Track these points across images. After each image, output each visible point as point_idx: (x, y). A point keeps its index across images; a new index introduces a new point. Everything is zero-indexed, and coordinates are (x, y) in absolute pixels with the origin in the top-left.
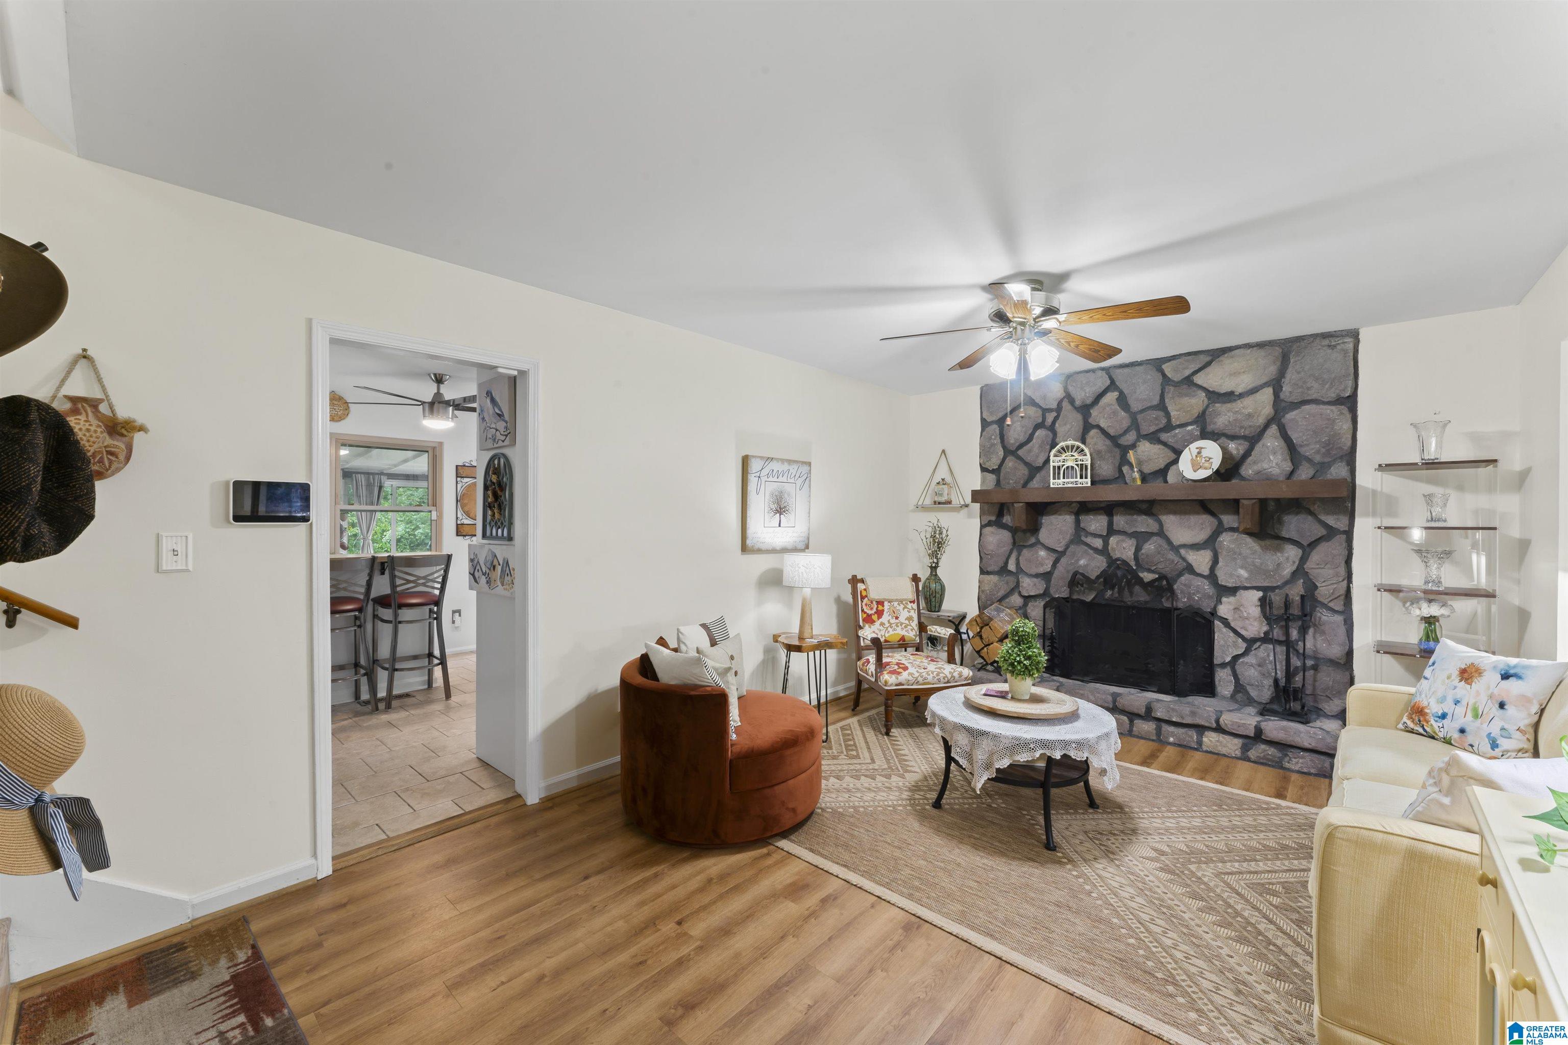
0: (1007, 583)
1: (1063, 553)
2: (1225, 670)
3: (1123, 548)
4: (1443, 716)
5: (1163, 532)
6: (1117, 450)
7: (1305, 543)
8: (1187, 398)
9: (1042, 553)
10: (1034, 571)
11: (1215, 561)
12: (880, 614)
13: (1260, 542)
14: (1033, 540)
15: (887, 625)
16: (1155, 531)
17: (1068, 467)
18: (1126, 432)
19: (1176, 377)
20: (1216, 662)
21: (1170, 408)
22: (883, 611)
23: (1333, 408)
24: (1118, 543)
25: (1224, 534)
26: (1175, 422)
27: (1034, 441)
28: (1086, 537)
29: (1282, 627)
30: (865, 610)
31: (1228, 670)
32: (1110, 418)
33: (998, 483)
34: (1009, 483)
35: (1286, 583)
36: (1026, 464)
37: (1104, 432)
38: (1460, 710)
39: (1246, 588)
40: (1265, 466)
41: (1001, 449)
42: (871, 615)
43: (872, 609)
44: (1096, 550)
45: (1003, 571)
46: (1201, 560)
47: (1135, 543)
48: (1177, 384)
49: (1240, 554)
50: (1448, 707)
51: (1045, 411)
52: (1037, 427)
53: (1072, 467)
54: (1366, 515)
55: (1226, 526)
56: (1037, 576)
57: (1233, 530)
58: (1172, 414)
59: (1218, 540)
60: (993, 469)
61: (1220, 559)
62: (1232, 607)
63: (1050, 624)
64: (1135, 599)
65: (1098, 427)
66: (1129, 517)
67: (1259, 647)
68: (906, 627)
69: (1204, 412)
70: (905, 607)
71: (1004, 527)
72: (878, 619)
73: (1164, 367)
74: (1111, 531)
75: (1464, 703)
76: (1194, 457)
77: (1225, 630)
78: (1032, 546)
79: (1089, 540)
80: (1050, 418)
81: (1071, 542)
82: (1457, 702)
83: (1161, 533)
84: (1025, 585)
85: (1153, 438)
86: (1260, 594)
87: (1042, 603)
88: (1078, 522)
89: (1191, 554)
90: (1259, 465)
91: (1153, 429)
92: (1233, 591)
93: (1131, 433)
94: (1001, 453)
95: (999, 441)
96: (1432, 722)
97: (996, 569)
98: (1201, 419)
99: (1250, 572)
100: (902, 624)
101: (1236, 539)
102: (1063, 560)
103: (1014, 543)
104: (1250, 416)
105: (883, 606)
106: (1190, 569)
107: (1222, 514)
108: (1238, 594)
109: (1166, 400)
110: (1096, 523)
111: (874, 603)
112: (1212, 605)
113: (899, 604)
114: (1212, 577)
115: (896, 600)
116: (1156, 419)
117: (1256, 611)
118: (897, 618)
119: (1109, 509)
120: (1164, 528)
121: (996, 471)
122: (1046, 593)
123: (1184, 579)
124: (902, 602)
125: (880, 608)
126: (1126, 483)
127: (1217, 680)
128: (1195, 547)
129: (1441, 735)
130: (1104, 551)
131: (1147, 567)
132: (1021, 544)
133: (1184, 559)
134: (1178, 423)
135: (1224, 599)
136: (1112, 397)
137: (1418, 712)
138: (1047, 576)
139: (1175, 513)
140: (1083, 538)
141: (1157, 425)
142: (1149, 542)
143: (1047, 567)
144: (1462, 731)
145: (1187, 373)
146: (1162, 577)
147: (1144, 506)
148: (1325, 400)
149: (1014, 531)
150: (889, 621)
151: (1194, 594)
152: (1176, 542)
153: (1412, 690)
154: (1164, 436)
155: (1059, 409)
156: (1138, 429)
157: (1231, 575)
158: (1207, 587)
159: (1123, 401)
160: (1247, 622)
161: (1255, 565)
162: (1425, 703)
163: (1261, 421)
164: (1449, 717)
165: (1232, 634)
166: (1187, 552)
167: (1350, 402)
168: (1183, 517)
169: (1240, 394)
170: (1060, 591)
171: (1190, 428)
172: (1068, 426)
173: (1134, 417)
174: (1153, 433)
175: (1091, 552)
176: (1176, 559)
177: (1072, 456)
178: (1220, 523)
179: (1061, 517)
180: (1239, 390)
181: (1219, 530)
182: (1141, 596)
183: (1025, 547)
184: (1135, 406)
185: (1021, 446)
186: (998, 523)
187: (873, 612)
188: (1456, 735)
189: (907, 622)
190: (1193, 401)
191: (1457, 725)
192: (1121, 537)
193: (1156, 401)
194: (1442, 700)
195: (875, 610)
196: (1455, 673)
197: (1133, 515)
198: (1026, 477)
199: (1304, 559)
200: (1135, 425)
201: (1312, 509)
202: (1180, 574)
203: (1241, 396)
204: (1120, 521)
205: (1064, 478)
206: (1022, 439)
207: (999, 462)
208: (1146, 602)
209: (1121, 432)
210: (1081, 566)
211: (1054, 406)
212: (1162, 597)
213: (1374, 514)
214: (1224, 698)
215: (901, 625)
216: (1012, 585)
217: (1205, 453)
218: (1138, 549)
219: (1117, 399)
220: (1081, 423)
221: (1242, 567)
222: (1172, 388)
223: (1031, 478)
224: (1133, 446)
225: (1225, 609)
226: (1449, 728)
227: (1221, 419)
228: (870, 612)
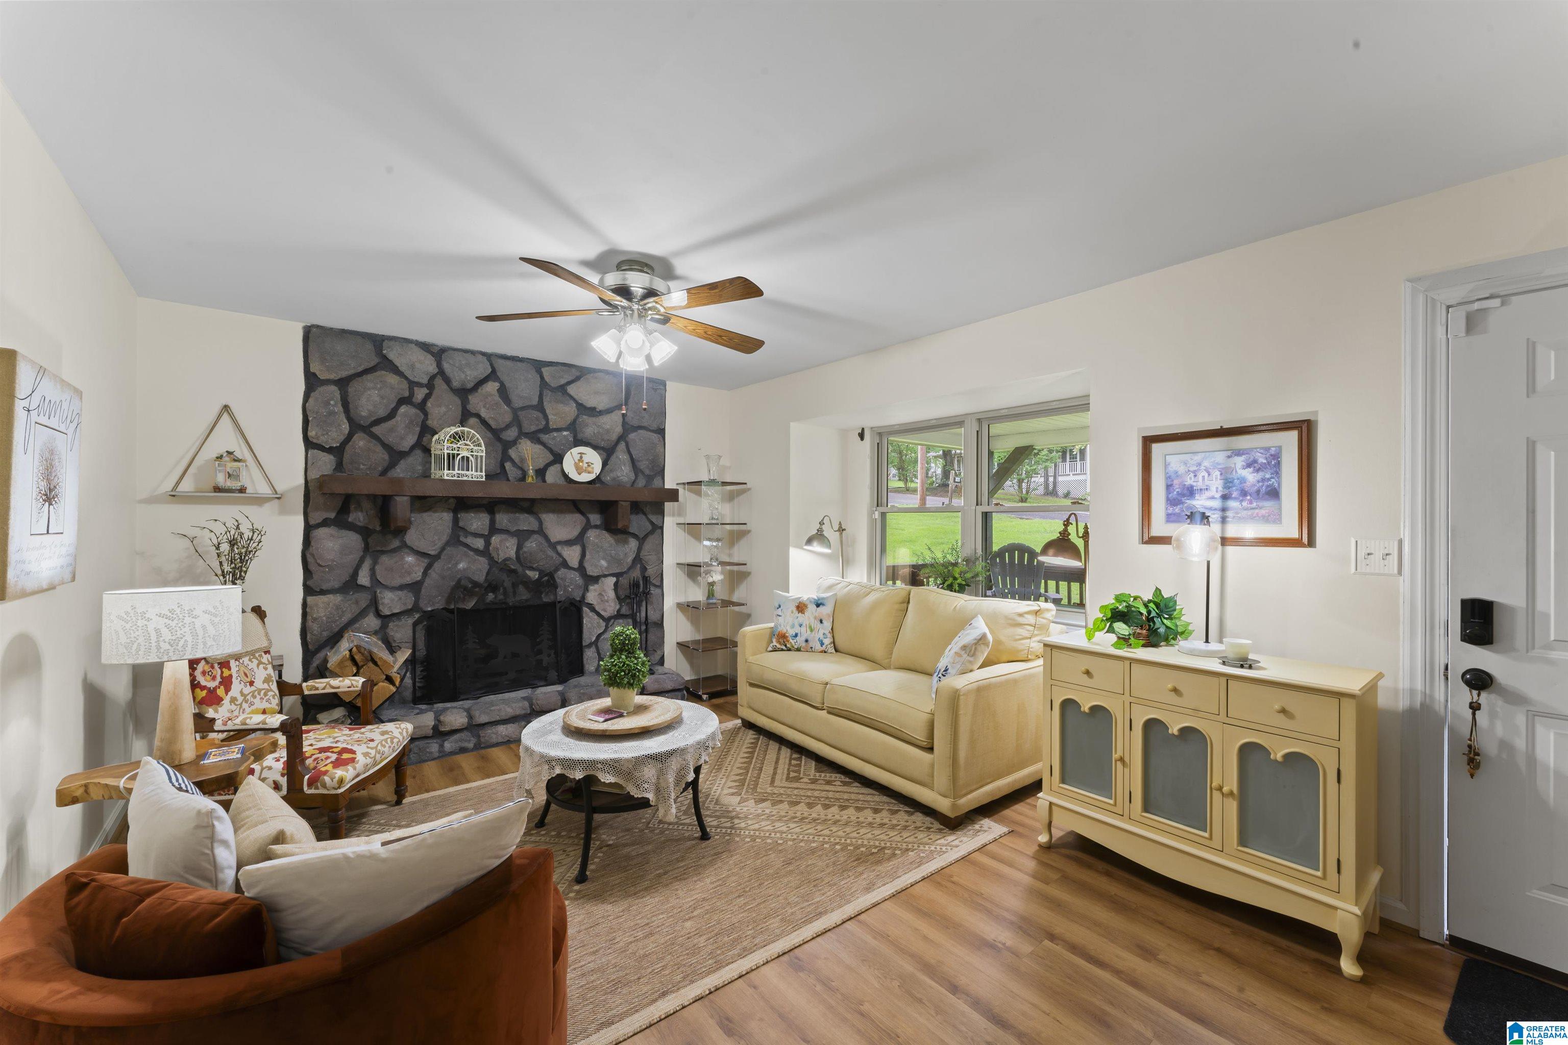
0: (357, 602)
1: (437, 557)
2: (592, 649)
3: (505, 548)
4: (796, 635)
5: (543, 531)
6: (498, 444)
7: (641, 536)
8: (562, 405)
9: (410, 559)
10: (398, 581)
11: (583, 555)
12: (227, 683)
13: (614, 536)
14: (396, 543)
15: (240, 699)
16: (536, 529)
17: (463, 457)
18: (508, 427)
19: (554, 384)
20: (584, 644)
21: (548, 411)
22: (231, 676)
23: (655, 435)
24: (501, 541)
25: (590, 530)
26: (552, 425)
27: (398, 418)
28: (466, 537)
29: (628, 604)
30: (203, 683)
31: (593, 649)
32: (493, 409)
33: (339, 466)
34: (358, 469)
35: (630, 569)
36: (386, 446)
37: (484, 423)
38: (803, 629)
39: (605, 576)
40: (619, 474)
41: (346, 421)
42: (215, 689)
43: (214, 678)
44: (477, 551)
45: (350, 585)
46: (572, 555)
47: (516, 541)
48: (554, 390)
49: (602, 547)
50: (797, 629)
51: (412, 384)
52: (402, 401)
53: (468, 458)
54: (669, 515)
55: (592, 524)
56: (401, 588)
57: (596, 527)
58: (550, 417)
59: (586, 535)
60: (331, 448)
61: (587, 553)
62: (597, 594)
63: (421, 644)
64: (518, 598)
65: (478, 416)
66: (512, 515)
67: (613, 623)
68: (265, 694)
69: (574, 421)
70: (260, 663)
71: (351, 527)
72: (227, 694)
73: (544, 370)
74: (494, 529)
75: (804, 625)
76: (577, 461)
77: (591, 614)
78: (394, 551)
79: (470, 540)
80: (420, 394)
81: (447, 544)
82: (801, 626)
83: (541, 532)
84: (386, 601)
85: (534, 437)
86: (614, 579)
87: (410, 621)
88: (456, 521)
89: (566, 549)
90: (614, 473)
91: (533, 428)
92: (595, 579)
93: (513, 429)
94: (345, 427)
95: (341, 409)
96: (791, 641)
97: (337, 585)
98: (572, 427)
99: (608, 562)
100: (260, 691)
101: (599, 535)
102: (437, 566)
103: (367, 548)
104: (608, 431)
105: (229, 669)
106: (565, 564)
107: (590, 513)
108: (600, 581)
109: (545, 403)
110: (477, 522)
111: (216, 666)
112: (581, 593)
113: (250, 660)
114: (581, 569)
115: (247, 654)
116: (537, 419)
117: (611, 594)
118: (252, 683)
119: (491, 506)
120: (544, 527)
121: (338, 451)
122: (416, 608)
123: (562, 572)
124: (254, 655)
125: (226, 673)
126: (508, 480)
127: (585, 660)
128: (569, 543)
129: (796, 647)
130: (485, 553)
131: (529, 565)
132: (379, 548)
133: (560, 555)
134: (555, 427)
135: (591, 588)
136: (492, 387)
137: (783, 637)
138: (415, 587)
139: (553, 511)
140: (462, 539)
141: (537, 425)
142: (530, 540)
143: (417, 575)
144: (807, 641)
145: (563, 381)
146: (542, 573)
147: (526, 505)
148: (651, 429)
149: (365, 532)
150: (241, 692)
151: (569, 586)
152: (553, 539)
153: (772, 625)
154: (545, 437)
155: (430, 386)
156: (520, 427)
157: (596, 566)
158: (576, 577)
159: (503, 392)
160: (607, 604)
161: (611, 556)
162: (785, 631)
163: (614, 437)
164: (799, 635)
165: (596, 617)
166: (562, 548)
167: (661, 432)
168: (560, 515)
169: (600, 411)
170: (433, 601)
171: (565, 433)
172: (443, 409)
173: (515, 411)
174: (534, 433)
175: (471, 553)
176: (554, 555)
177: (466, 445)
178: (588, 520)
179: (437, 514)
180: (600, 407)
181: (587, 527)
182: (523, 595)
183: (383, 552)
184: (517, 403)
185: (378, 422)
186: (340, 522)
187: (216, 683)
188: (804, 644)
189: (266, 686)
190: (567, 409)
191: (803, 639)
192: (504, 536)
193: (535, 401)
194: (793, 626)
195: (219, 679)
196: (795, 609)
197: (515, 513)
198: (386, 464)
199: (640, 549)
200: (516, 421)
201: (645, 510)
202: (557, 569)
203: (601, 413)
204: (503, 519)
205: (459, 470)
206: (382, 412)
207: (342, 438)
208: (526, 600)
209: (503, 426)
210: (459, 570)
211: (425, 381)
212: (541, 593)
213: (673, 515)
214: (591, 673)
215: (259, 694)
216: (363, 604)
217: (586, 459)
218: (519, 547)
219: (498, 390)
220: (460, 409)
221: (604, 559)
222: (550, 393)
223: (392, 465)
224: (514, 443)
225: (592, 597)
226: (800, 641)
227: (588, 430)
228: (212, 685)
